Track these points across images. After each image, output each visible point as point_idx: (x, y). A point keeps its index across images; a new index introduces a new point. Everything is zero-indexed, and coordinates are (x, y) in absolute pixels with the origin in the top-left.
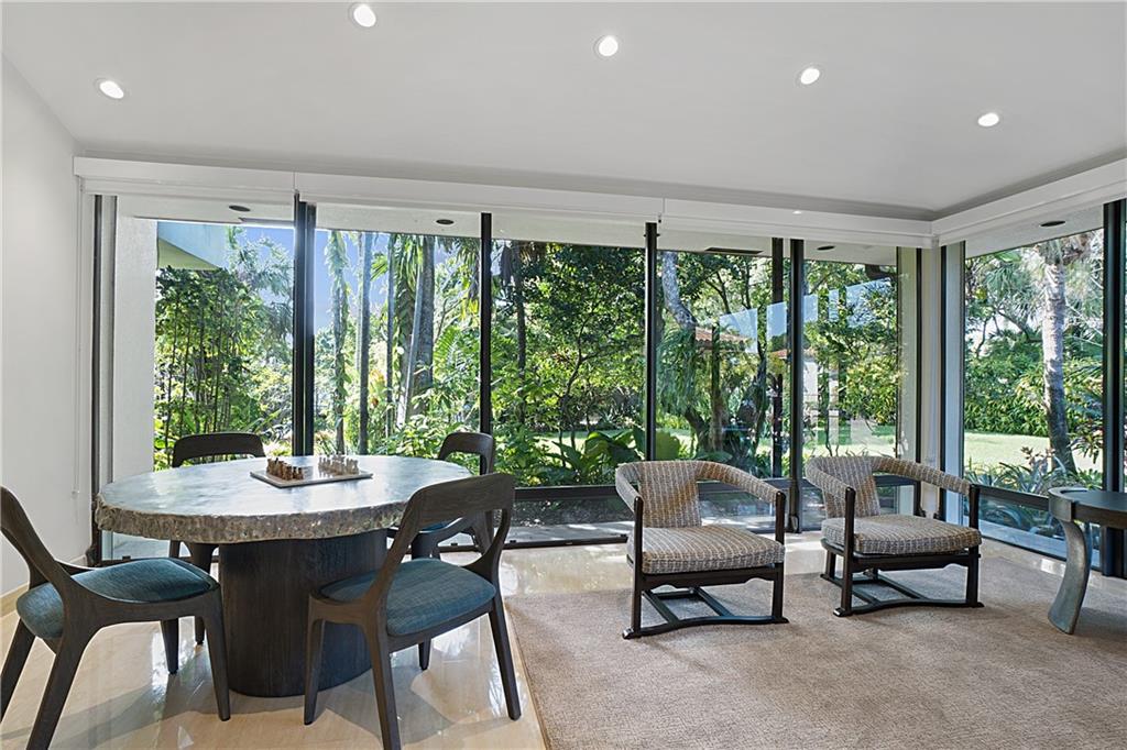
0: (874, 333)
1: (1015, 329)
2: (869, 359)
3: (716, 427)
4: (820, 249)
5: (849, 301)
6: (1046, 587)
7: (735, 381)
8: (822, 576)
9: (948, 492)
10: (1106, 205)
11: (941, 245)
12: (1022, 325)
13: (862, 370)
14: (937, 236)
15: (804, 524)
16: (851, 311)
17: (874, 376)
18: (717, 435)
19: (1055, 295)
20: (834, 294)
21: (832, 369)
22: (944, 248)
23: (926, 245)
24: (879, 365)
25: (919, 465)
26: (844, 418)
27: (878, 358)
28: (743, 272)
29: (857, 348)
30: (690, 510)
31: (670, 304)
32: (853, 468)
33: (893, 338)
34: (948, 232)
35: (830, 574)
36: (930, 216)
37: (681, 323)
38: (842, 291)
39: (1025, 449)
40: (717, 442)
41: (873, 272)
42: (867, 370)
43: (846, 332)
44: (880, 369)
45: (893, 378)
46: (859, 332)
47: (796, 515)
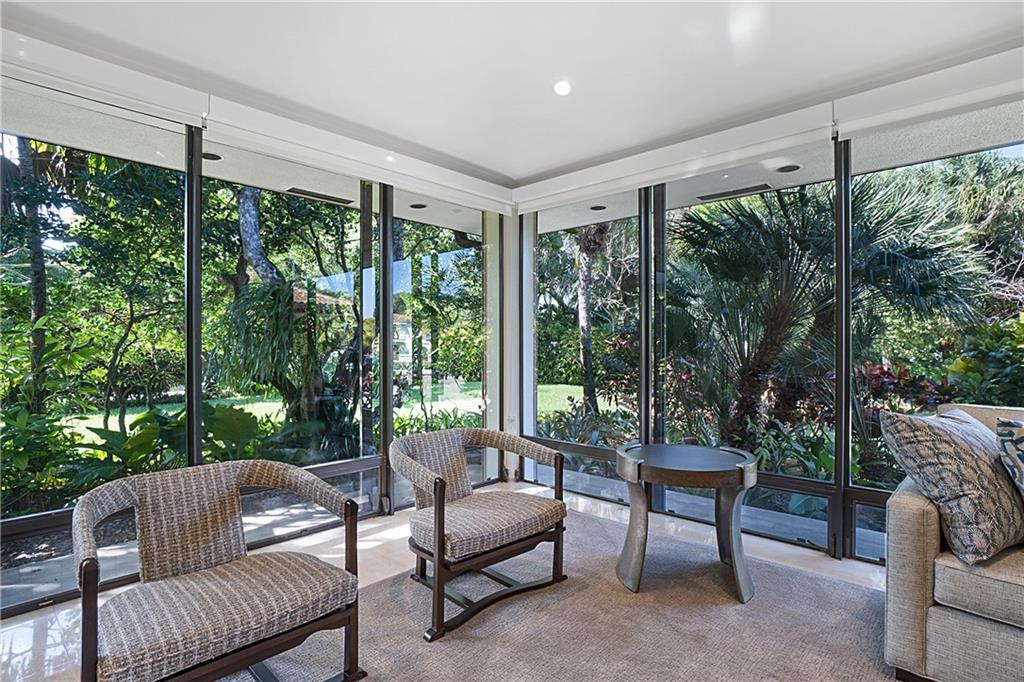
0: (462, 300)
1: (555, 303)
2: (457, 324)
3: (309, 396)
4: (412, 206)
5: (440, 269)
6: (609, 537)
7: (334, 344)
8: (412, 576)
9: (526, 458)
10: (640, 190)
11: (519, 214)
12: (560, 301)
13: (452, 334)
14: (517, 204)
15: (397, 503)
16: (441, 277)
17: (462, 339)
18: (309, 405)
19: (586, 277)
20: (426, 260)
21: (425, 333)
22: (521, 216)
23: (508, 213)
24: (466, 330)
25: (502, 433)
26: (436, 377)
27: (465, 323)
28: (337, 227)
29: (448, 313)
30: (227, 537)
31: (250, 254)
32: (443, 445)
33: (477, 304)
34: (526, 200)
35: (421, 574)
36: (512, 184)
37: (263, 277)
38: (434, 257)
39: (569, 398)
40: (310, 414)
41: (461, 239)
42: (456, 333)
43: (437, 297)
44: (467, 333)
45: (476, 342)
46: (449, 298)
47: (387, 495)
